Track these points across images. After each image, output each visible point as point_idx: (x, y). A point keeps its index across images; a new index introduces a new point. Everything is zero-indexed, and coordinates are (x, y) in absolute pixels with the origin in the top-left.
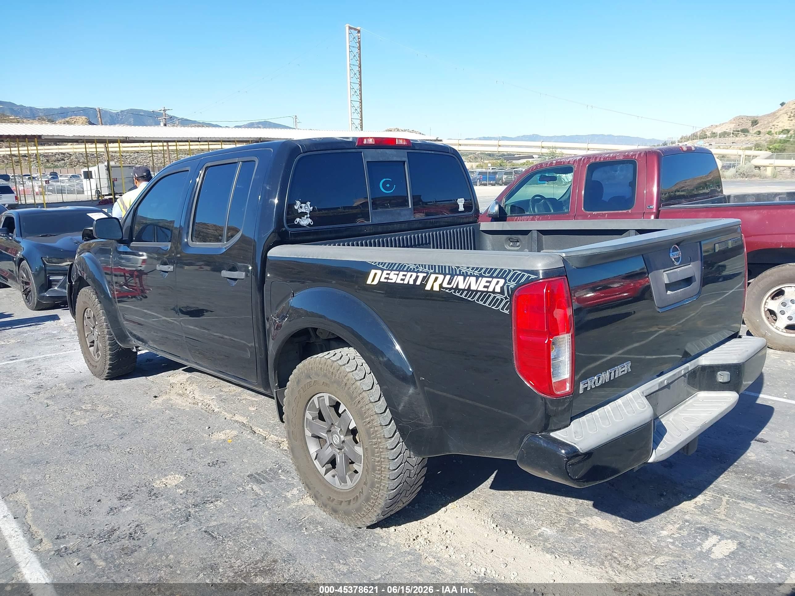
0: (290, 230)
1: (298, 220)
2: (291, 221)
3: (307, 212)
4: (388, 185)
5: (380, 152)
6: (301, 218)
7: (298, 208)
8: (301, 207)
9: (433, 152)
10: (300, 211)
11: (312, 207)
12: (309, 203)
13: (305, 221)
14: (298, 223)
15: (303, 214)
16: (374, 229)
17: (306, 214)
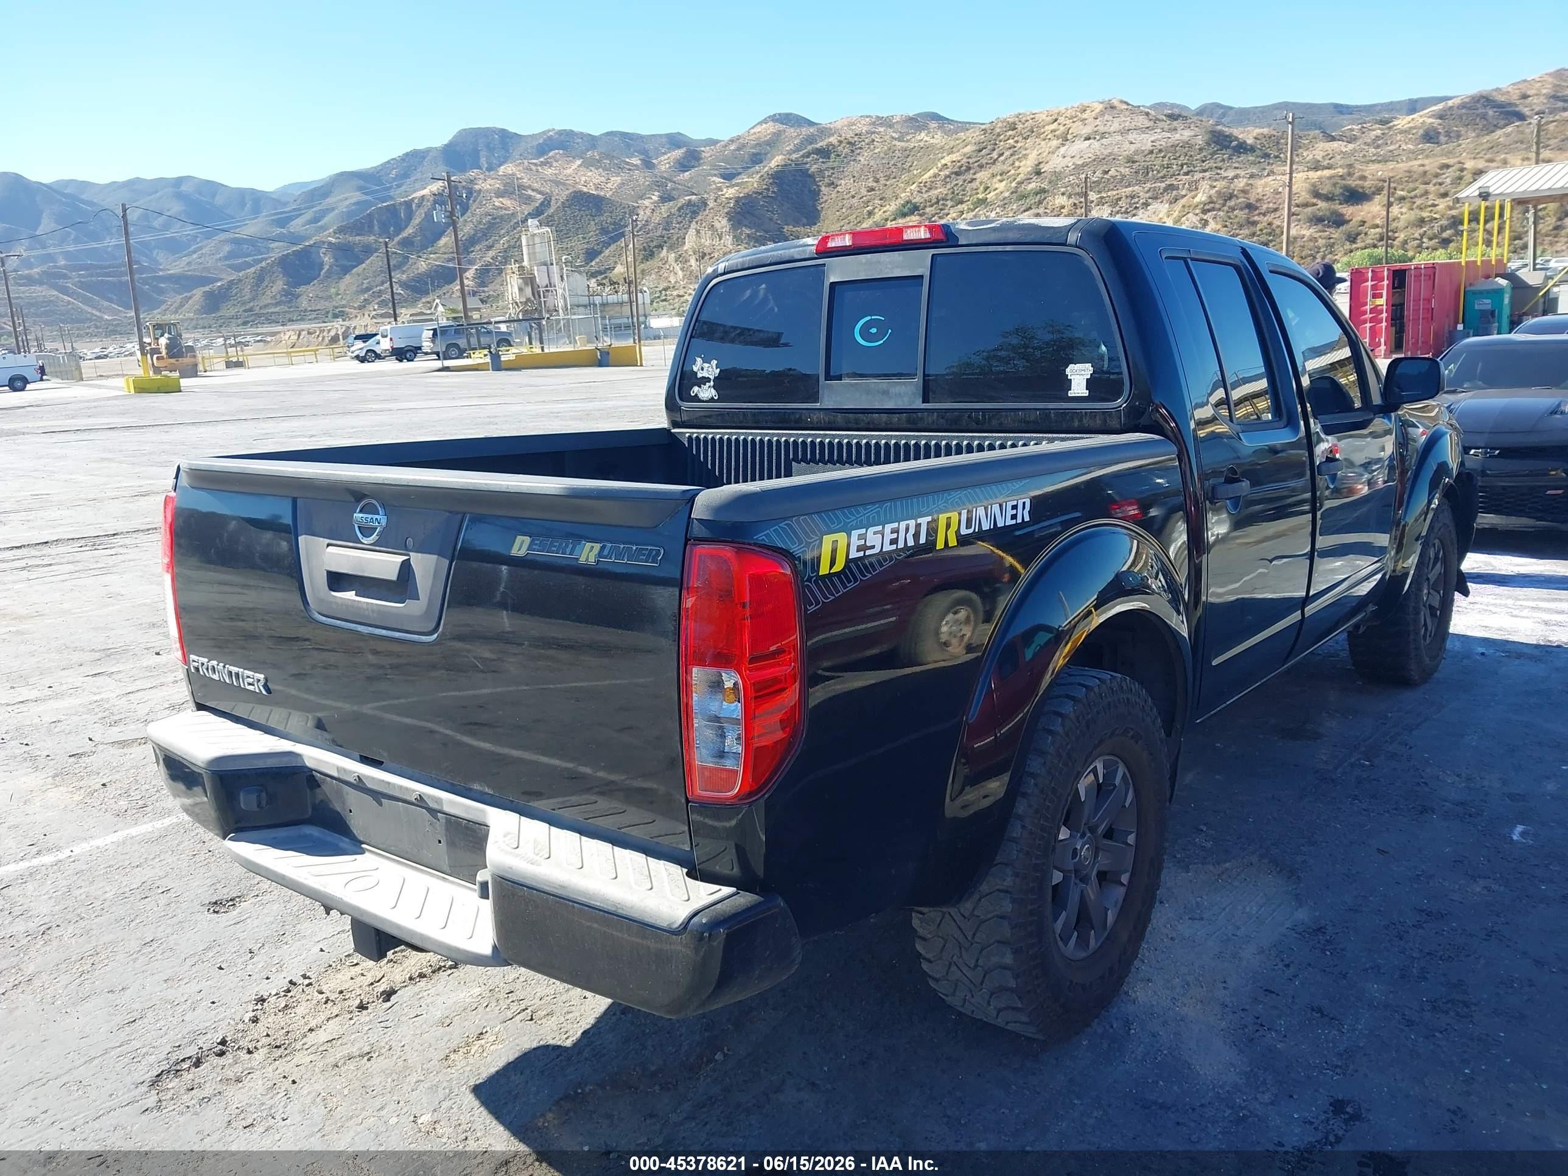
0: (684, 405)
2: (685, 392)
3: (711, 377)
4: (874, 330)
6: (701, 387)
7: (699, 369)
8: (703, 369)
10: (699, 375)
12: (714, 362)
13: (706, 393)
14: (696, 395)
15: (704, 381)
16: (827, 420)
17: (708, 380)
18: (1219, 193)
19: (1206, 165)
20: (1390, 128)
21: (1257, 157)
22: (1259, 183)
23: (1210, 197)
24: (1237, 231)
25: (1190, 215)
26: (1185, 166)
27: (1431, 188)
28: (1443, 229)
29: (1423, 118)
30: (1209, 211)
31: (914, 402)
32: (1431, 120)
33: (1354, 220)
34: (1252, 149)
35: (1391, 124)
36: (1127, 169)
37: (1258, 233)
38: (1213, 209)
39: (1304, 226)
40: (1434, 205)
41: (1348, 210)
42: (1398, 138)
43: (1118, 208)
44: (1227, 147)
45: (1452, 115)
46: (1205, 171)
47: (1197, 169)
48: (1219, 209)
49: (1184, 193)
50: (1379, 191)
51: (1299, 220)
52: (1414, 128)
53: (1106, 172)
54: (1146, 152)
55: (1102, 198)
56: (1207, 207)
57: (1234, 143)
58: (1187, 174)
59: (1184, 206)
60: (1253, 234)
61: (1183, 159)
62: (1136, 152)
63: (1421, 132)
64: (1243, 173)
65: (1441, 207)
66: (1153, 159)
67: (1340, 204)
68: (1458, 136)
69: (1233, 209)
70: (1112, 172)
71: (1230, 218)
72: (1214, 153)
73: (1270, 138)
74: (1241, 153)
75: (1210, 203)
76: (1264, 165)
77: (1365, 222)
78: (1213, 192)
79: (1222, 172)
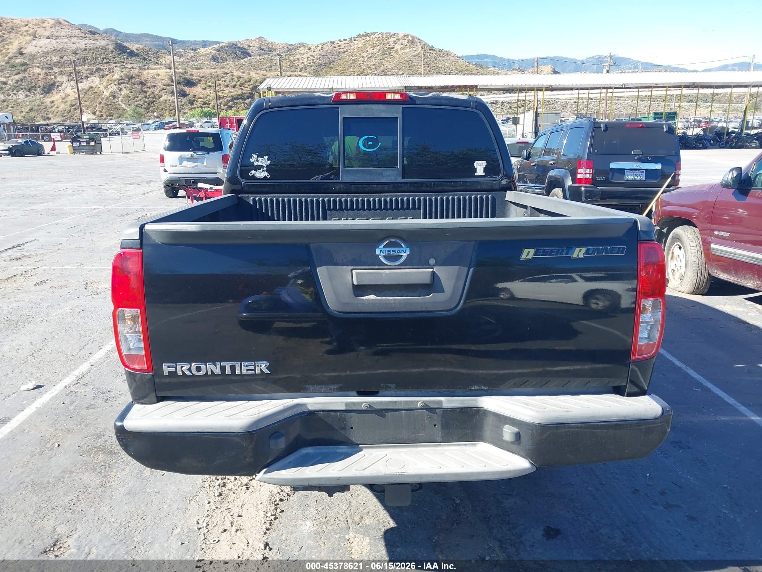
0: (244, 181)
1: (253, 172)
2: (245, 173)
3: (264, 165)
4: (370, 143)
5: (363, 108)
6: (257, 171)
7: (254, 161)
8: (257, 161)
9: (442, 107)
10: (255, 164)
11: (270, 161)
12: (266, 157)
13: (261, 174)
14: (253, 175)
15: (259, 167)
16: (345, 188)
17: (263, 167)
18: (125, 75)
19: (116, 60)
20: (197, 53)
21: (141, 59)
22: (145, 72)
23: (121, 76)
24: (138, 95)
25: (112, 85)
26: (105, 59)
27: (221, 82)
28: (229, 102)
29: (210, 50)
30: (122, 83)
31: (397, 179)
32: (214, 52)
33: (191, 94)
34: (137, 55)
35: (197, 51)
36: (74, 57)
37: (148, 97)
38: (124, 83)
39: (169, 95)
40: (224, 91)
41: (187, 90)
42: (201, 58)
43: (71, 78)
44: (125, 52)
45: (222, 50)
46: (116, 63)
47: (111, 61)
48: (127, 83)
49: (106, 73)
50: (200, 82)
51: (166, 92)
52: (208, 54)
53: (62, 58)
54: (83, 49)
55: (62, 71)
56: (120, 82)
57: (128, 51)
58: (106, 63)
59: (108, 80)
60: (146, 97)
61: (103, 56)
62: (77, 49)
63: (211, 56)
64: (135, 66)
65: (226, 91)
66: (87, 53)
67: (184, 86)
68: (226, 60)
69: (134, 84)
70: (65, 58)
71: (133, 88)
72: (119, 55)
73: (143, 50)
74: (132, 56)
75: (122, 79)
76: (145, 63)
77: (195, 96)
78: (122, 74)
79: (124, 64)
